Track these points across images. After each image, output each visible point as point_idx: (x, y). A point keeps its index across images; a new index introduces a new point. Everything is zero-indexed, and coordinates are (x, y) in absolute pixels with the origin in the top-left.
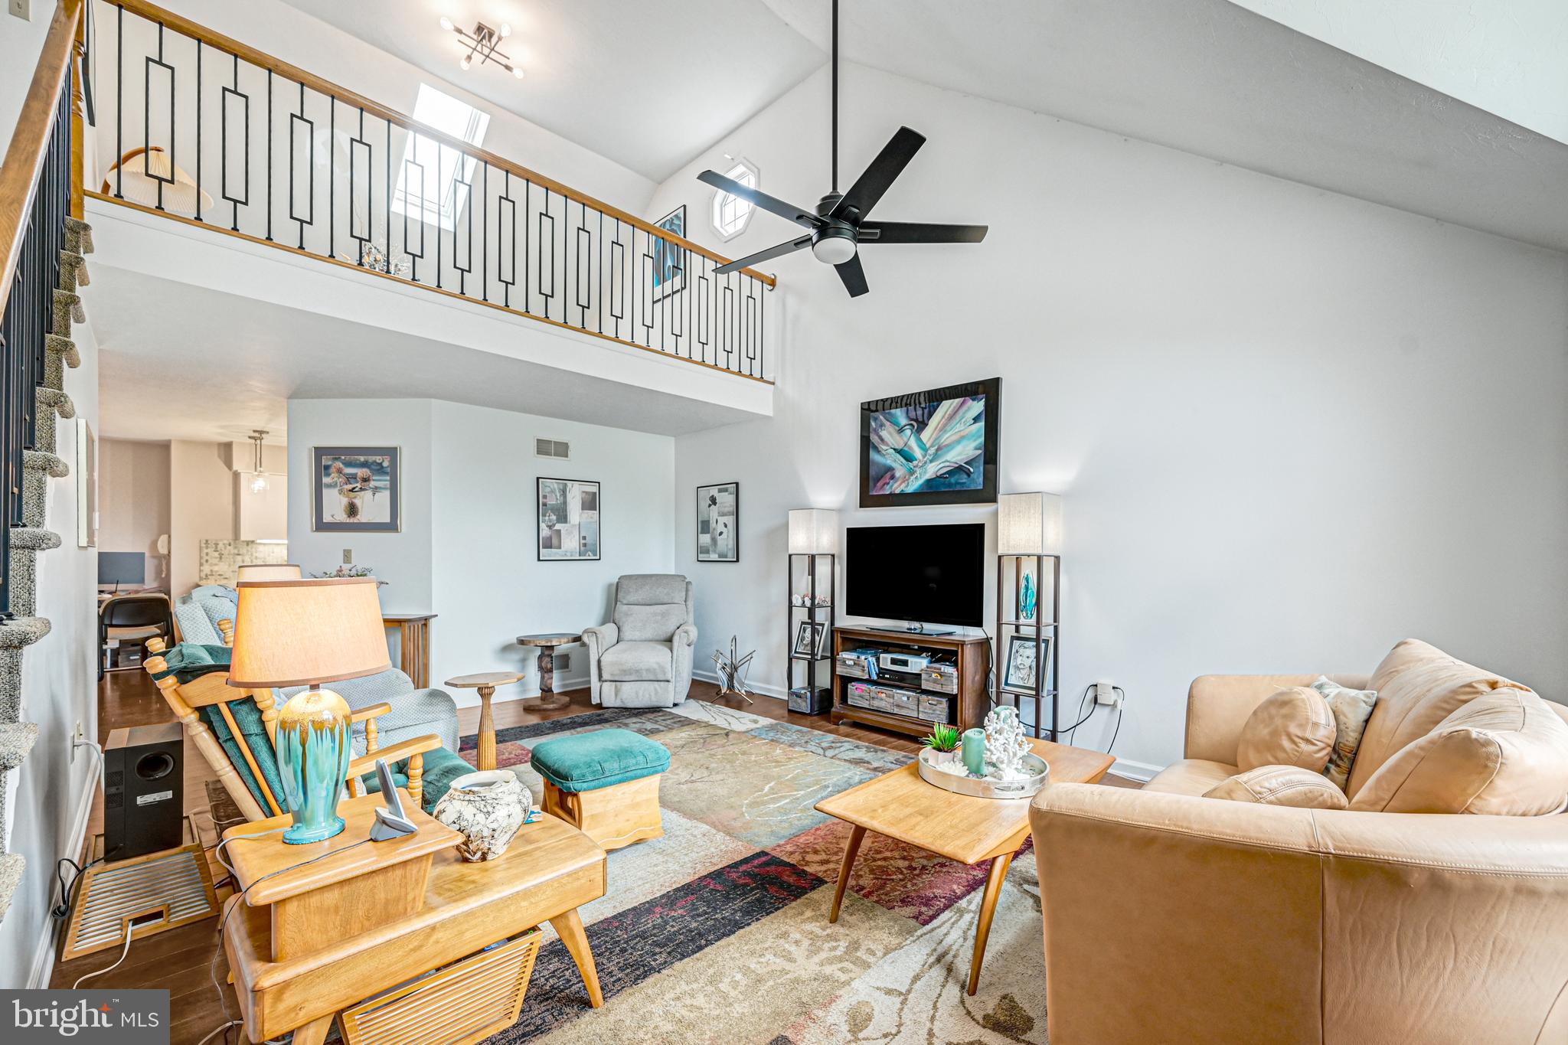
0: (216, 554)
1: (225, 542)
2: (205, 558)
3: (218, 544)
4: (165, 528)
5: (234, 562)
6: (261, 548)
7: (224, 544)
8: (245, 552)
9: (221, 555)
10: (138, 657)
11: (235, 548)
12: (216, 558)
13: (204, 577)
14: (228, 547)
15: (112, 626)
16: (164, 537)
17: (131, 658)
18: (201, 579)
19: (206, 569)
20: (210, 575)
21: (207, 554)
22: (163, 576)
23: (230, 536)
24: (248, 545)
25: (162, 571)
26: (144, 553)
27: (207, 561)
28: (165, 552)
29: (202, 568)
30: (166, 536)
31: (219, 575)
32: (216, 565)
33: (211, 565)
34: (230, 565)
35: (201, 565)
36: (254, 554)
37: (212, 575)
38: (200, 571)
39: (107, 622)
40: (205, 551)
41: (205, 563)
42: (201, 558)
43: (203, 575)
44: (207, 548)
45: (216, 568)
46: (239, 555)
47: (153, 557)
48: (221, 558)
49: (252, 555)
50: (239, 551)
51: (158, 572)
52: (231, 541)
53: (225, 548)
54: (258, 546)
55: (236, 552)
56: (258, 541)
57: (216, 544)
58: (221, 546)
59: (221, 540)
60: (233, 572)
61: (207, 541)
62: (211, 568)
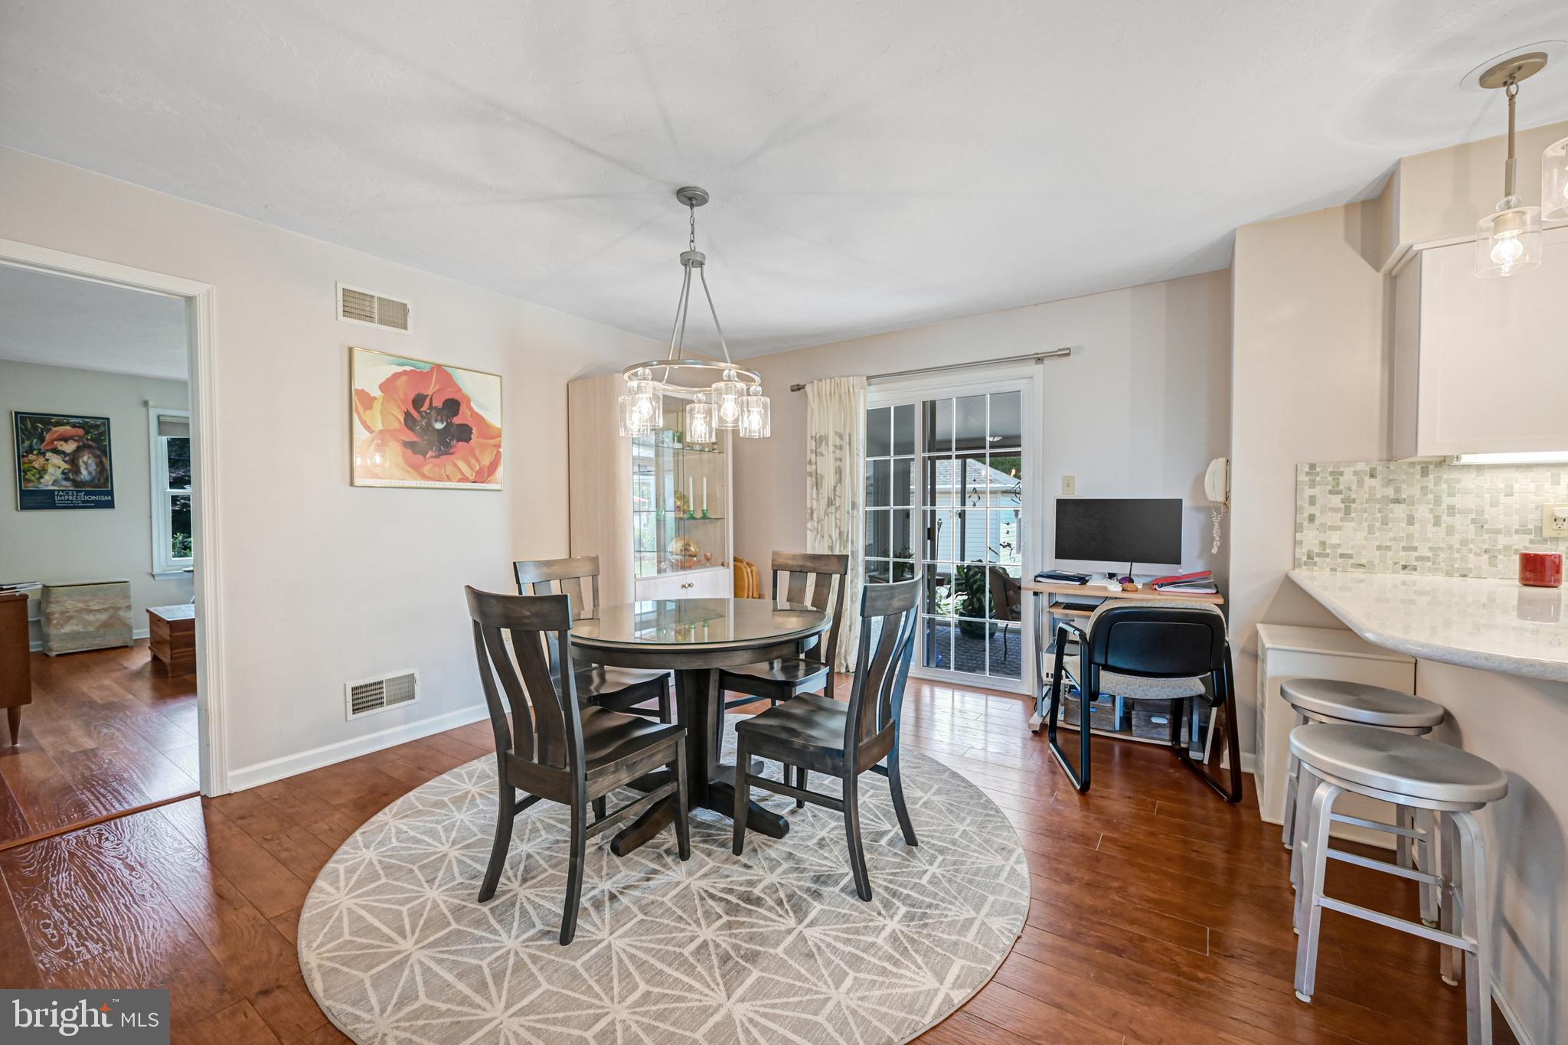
0: (1336, 501)
1: (1361, 466)
2: (1308, 510)
3: (1341, 474)
4: (1220, 444)
5: (1385, 522)
6: (1469, 480)
7: (1355, 473)
8: (1416, 491)
9: (1348, 502)
10: (1164, 721)
11: (1388, 482)
12: (1335, 510)
13: (1305, 559)
14: (1368, 482)
15: (1108, 668)
16: (1218, 464)
17: (1154, 720)
18: (1296, 564)
19: (1310, 538)
20: (1319, 555)
21: (1312, 501)
22: (1215, 550)
23: (1372, 449)
24: (1425, 472)
25: (1213, 539)
26: (1180, 501)
27: (1312, 518)
28: (1221, 498)
29: (1299, 536)
30: (1222, 461)
31: (1342, 556)
32: (1334, 528)
33: (1324, 528)
34: (1371, 530)
35: (1297, 528)
36: (1447, 500)
37: (1327, 555)
38: (1296, 543)
39: (1099, 659)
40: (1308, 492)
41: (1306, 523)
42: (1297, 509)
43: (1301, 554)
44: (1313, 484)
45: (1334, 538)
46: (1397, 501)
47: (1198, 509)
48: (1348, 511)
49: (1437, 501)
50: (1397, 490)
51: (1208, 541)
52: (1375, 464)
53: (1360, 483)
54: (1456, 475)
55: (1390, 492)
56: (1466, 459)
57: (1337, 474)
58: (1348, 477)
59: (1350, 463)
60: (1379, 548)
61: (1312, 466)
62: (1322, 537)
